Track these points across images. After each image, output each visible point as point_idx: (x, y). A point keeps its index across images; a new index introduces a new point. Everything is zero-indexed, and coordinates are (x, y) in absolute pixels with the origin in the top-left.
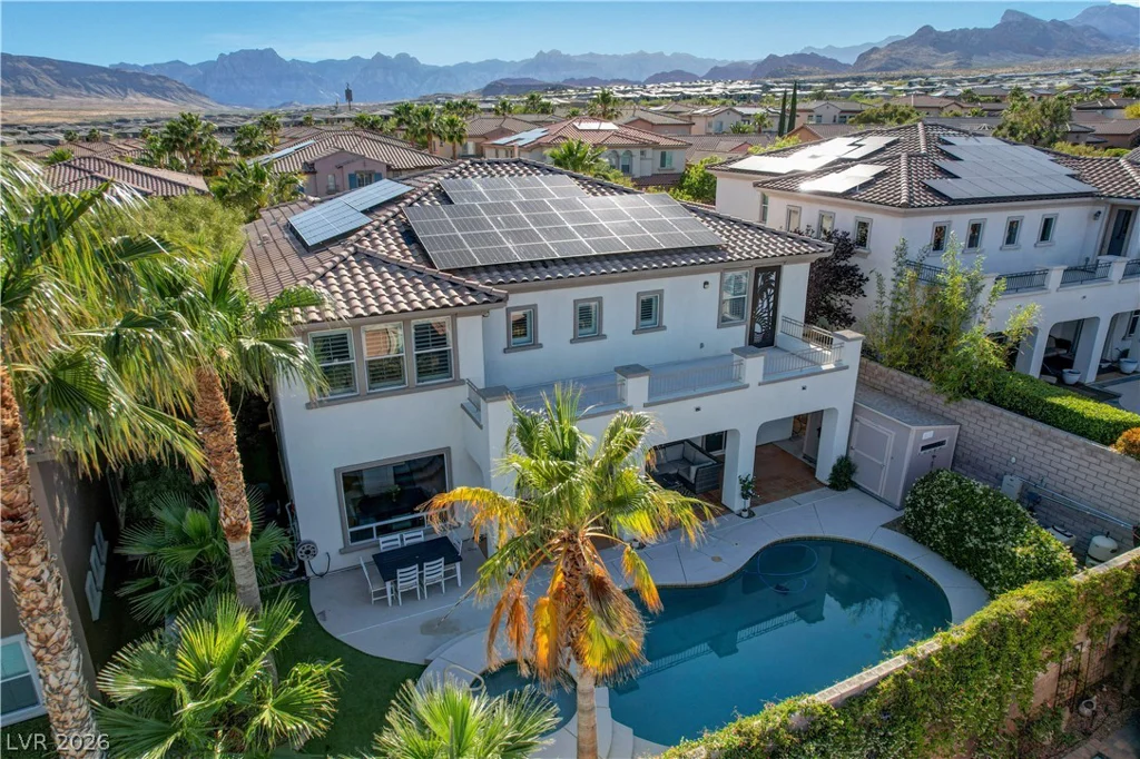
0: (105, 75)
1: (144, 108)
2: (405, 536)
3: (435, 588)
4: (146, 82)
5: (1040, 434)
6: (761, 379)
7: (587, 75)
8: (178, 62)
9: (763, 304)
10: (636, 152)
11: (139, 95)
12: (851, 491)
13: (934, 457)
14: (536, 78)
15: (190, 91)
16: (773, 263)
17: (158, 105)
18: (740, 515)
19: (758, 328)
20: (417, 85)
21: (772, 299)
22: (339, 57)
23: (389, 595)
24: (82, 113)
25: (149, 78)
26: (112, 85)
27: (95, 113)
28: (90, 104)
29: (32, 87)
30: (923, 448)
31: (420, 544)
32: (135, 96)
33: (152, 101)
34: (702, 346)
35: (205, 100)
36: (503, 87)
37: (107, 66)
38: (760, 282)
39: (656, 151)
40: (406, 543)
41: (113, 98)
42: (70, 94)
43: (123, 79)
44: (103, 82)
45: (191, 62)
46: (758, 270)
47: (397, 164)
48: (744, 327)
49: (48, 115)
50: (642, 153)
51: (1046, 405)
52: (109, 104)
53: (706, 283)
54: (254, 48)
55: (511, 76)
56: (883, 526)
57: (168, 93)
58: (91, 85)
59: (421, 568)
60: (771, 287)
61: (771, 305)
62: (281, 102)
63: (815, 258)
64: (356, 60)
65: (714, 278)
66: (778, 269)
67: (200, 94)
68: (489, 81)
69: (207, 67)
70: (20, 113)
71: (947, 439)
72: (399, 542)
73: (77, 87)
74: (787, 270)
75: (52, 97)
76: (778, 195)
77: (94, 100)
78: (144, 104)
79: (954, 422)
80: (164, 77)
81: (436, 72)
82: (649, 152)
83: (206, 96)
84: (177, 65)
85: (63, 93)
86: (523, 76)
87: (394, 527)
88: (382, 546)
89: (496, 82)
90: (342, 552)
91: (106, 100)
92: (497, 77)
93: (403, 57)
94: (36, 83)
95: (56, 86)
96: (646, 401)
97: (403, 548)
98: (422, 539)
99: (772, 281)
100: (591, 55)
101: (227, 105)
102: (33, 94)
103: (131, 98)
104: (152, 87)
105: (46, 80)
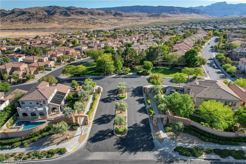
4: (196, 11)
8: (202, 6)
11: (194, 14)
15: (204, 13)
25: (197, 10)
26: (189, 12)
28: (184, 16)
29: (176, 12)
32: (193, 14)
35: (207, 15)
37: (188, 8)
42: (182, 14)
43: (192, 10)
44: (188, 11)
45: (204, 6)
57: (199, 13)
58: (186, 12)
73: (183, 12)
75: (179, 14)
78: (195, 16)
91: (187, 15)
94: (177, 12)
102: (176, 14)
103: (192, 14)
104: (197, 12)
105: (179, 11)
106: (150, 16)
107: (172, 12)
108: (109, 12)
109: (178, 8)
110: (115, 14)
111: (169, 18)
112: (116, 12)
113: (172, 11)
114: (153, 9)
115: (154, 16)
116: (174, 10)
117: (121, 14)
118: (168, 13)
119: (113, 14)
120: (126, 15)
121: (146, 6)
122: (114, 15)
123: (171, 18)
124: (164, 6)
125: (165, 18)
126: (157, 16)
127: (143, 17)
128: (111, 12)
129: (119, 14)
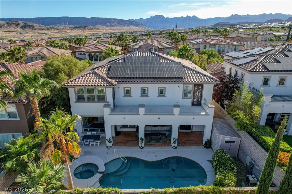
0: (127, 22)
1: (133, 29)
2: (92, 133)
3: (93, 145)
4: (134, 23)
5: (256, 146)
6: (179, 114)
7: (245, 21)
8: (142, 18)
9: (197, 94)
10: (227, 46)
11: (132, 26)
12: (210, 149)
13: (230, 145)
14: (230, 22)
15: (143, 25)
16: (201, 83)
17: (136, 28)
18: (173, 148)
19: (195, 100)
20: (196, 24)
21: (200, 93)
22: (178, 17)
23: (83, 144)
24: (121, 30)
25: (135, 22)
26: (128, 24)
27: (123, 30)
28: (123, 28)
29: (113, 25)
30: (226, 142)
31: (95, 135)
33: (135, 27)
34: (177, 102)
35: (146, 27)
36: (219, 24)
37: (128, 20)
38: (196, 88)
39: (233, 46)
40: (92, 134)
41: (127, 27)
42: (120, 26)
43: (131, 23)
44: (126, 23)
45: (144, 18)
46: (195, 85)
47: (161, 47)
48: (191, 99)
49: (114, 31)
50: (229, 47)
51: (261, 138)
52: (126, 28)
53: (179, 87)
54: (158, 15)
55: (222, 22)
56: (208, 161)
57: (138, 26)
58: (124, 24)
59: (89, 140)
60: (200, 90)
61: (200, 95)
62: (162, 28)
63: (215, 83)
64: (182, 17)
65: (181, 86)
66: (202, 85)
67: (145, 26)
68: (216, 23)
69: (148, 19)
70: (110, 30)
71: (236, 141)
72: (91, 133)
73: (121, 24)
74: (205, 86)
75: (116, 27)
76: (228, 64)
77: (124, 27)
78: (133, 28)
79: (240, 137)
80: (138, 22)
81: (202, 20)
82: (231, 46)
83: (146, 26)
84: (141, 19)
85: (118, 26)
86: (226, 21)
87: (96, 130)
88: (88, 133)
89: (218, 23)
90: (82, 133)
91: (126, 27)
92: (219, 22)
93: (194, 17)
94: (114, 24)
95: (118, 25)
96: (144, 114)
97: (91, 135)
98: (95, 134)
99: (200, 88)
100: (248, 15)
101: (151, 28)
102: (113, 26)
103: (131, 27)
104: (136, 24)
105: (116, 23)
106: (74, 29)
107: (109, 25)
108: (15, 23)
109: (114, 19)
110: (24, 26)
111: (97, 30)
112: (26, 24)
113: (109, 23)
114: (86, 21)
115: (78, 29)
116: (111, 22)
117: (32, 26)
118: (105, 26)
119: (21, 26)
120: (40, 28)
121: (76, 17)
122: (22, 28)
123: (99, 30)
124: (98, 18)
125: (92, 31)
126: (83, 28)
127: (64, 30)
128: (17, 23)
129: (30, 26)
